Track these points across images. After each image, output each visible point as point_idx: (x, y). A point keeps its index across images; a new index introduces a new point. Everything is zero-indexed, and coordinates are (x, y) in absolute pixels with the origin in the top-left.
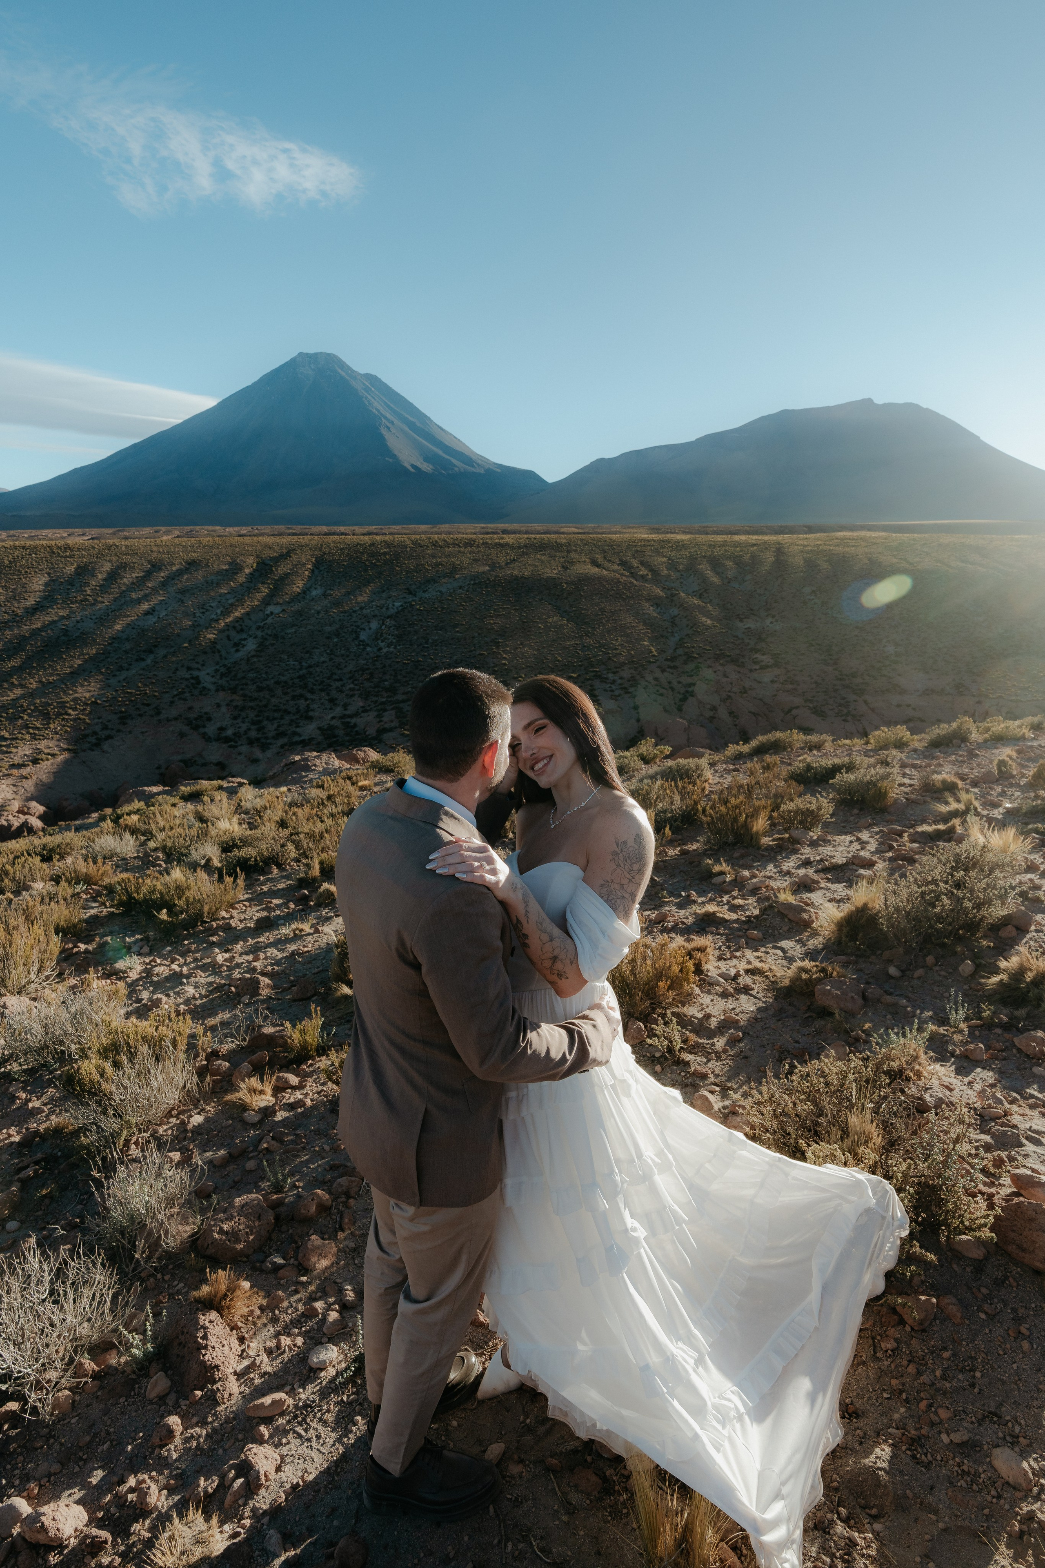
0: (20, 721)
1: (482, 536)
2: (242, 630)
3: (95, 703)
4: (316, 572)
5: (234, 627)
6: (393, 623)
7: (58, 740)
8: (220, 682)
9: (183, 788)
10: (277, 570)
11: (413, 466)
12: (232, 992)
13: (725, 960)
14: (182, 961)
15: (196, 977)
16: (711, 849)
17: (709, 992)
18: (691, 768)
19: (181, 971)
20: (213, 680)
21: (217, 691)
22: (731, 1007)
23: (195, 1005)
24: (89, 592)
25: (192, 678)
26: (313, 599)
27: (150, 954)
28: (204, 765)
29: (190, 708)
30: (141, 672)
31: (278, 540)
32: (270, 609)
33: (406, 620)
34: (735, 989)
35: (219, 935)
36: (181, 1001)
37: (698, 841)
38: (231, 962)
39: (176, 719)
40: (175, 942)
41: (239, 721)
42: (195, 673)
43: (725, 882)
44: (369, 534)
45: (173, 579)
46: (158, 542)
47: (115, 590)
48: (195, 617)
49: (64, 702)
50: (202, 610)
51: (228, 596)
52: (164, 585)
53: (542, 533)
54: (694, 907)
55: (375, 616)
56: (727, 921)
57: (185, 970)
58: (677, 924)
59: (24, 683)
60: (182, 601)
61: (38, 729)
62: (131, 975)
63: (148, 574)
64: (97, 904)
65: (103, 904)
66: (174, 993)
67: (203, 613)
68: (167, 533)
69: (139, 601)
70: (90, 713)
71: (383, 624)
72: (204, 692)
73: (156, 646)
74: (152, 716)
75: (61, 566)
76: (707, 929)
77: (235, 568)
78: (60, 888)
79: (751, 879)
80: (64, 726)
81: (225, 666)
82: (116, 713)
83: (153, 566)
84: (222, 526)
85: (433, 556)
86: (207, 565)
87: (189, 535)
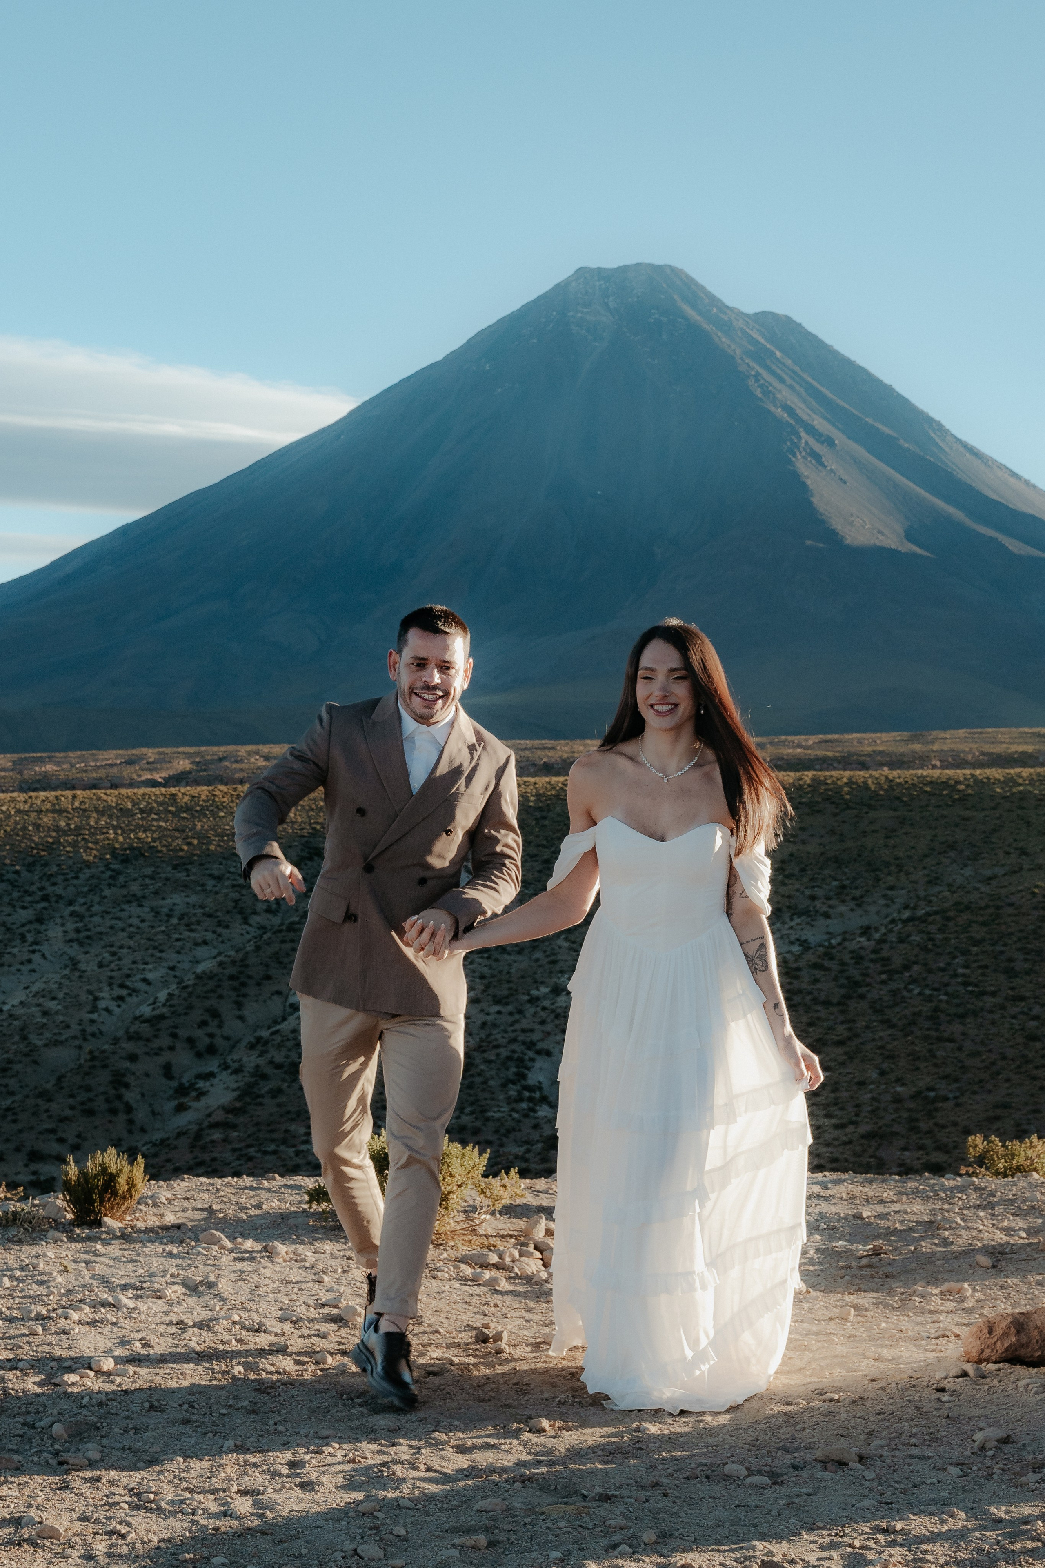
2: (211, 1050)
5: (190, 1041)
48: (94, 1009)
50: (118, 992)
51: (201, 952)
67: (121, 998)
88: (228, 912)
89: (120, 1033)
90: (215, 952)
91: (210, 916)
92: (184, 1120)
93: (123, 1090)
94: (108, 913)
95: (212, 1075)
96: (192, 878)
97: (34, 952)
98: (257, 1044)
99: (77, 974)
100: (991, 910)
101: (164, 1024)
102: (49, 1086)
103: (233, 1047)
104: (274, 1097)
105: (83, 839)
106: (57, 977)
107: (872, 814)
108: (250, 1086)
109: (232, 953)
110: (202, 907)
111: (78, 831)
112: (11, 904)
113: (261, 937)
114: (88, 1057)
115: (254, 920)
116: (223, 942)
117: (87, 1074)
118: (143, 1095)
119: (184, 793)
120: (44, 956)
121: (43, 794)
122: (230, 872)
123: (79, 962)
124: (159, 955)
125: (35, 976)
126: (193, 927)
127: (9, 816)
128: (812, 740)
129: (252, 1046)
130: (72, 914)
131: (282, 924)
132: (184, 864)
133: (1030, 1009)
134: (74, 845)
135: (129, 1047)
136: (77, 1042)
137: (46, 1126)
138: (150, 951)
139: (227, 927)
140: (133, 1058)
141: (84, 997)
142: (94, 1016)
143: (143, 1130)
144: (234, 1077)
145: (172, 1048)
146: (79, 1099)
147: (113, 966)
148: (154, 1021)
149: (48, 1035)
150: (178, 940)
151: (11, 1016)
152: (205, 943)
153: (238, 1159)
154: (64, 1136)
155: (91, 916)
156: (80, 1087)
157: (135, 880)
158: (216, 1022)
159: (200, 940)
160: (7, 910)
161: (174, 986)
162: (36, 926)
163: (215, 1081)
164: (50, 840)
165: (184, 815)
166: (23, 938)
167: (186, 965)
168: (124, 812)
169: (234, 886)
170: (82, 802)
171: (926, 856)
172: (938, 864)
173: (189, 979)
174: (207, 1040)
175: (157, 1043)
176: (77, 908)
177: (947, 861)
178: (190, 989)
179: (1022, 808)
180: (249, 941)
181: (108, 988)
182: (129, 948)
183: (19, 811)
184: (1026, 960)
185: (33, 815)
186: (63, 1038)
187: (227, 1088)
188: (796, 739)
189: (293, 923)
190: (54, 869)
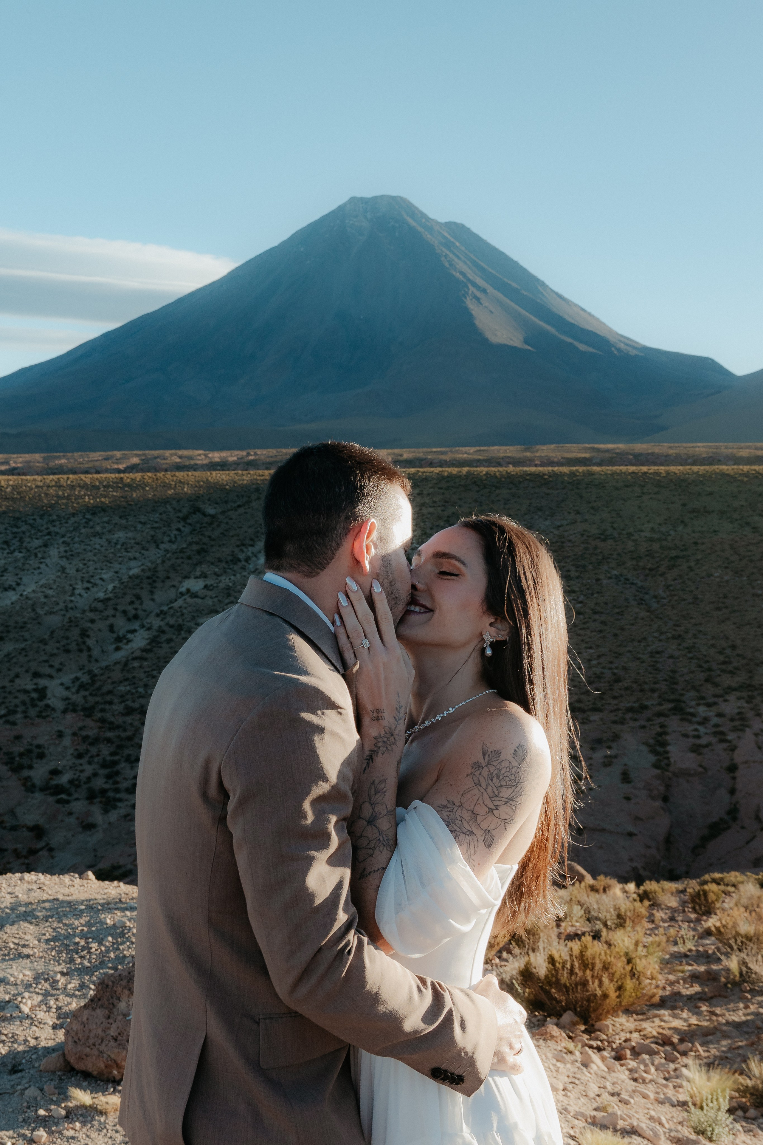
2: (136, 617)
5: (125, 612)
8: (74, 697)
20: (65, 694)
21: (65, 711)
25: (36, 690)
29: (18, 737)
42: (43, 683)
48: (73, 594)
50: (86, 585)
51: (132, 563)
67: (88, 589)
72: (45, 712)
81: (91, 672)
88: (148, 542)
89: (87, 608)
90: (140, 564)
91: (138, 544)
92: (119, 655)
93: (87, 639)
94: (83, 542)
95: (135, 631)
96: (130, 523)
97: (41, 563)
98: (161, 614)
99: (64, 575)
100: (559, 544)
101: (111, 603)
102: (46, 637)
103: (148, 615)
104: (168, 643)
105: (71, 502)
106: (53, 577)
107: (498, 491)
108: (155, 637)
109: (149, 564)
110: (134, 539)
111: (68, 498)
112: (30, 537)
113: (165, 555)
114: (68, 621)
115: (162, 546)
116: (145, 558)
117: (67, 630)
118: (97, 641)
119: (127, 477)
120: (47, 565)
121: (51, 477)
122: (150, 520)
123: (65, 568)
124: (109, 565)
125: (41, 576)
126: (129, 550)
127: (31, 488)
128: (472, 450)
129: (158, 615)
130: (64, 542)
131: (177, 549)
132: (126, 516)
133: (578, 598)
134: (66, 505)
135: (91, 615)
136: (63, 613)
137: (44, 658)
138: (105, 563)
139: (147, 550)
140: (92, 621)
141: (67, 588)
142: (73, 598)
143: (97, 661)
144: (147, 632)
145: (114, 616)
146: (62, 643)
147: (84, 571)
148: (105, 601)
149: (46, 608)
150: (120, 557)
151: (27, 598)
152: (135, 558)
153: (147, 677)
154: (53, 664)
155: (74, 543)
156: (63, 637)
157: (98, 524)
158: (139, 601)
159: (132, 557)
160: (28, 540)
161: (117, 582)
162: (44, 548)
163: (136, 634)
164: (53, 502)
165: (127, 489)
166: (36, 555)
167: (124, 571)
168: (94, 487)
169: (152, 528)
170: (72, 482)
171: (525, 514)
172: (532, 518)
173: (125, 579)
174: (134, 612)
175: (106, 613)
176: (66, 539)
177: (537, 517)
178: (125, 584)
179: (578, 488)
180: (159, 558)
181: (80, 583)
182: (94, 561)
183: (37, 486)
184: (577, 571)
185: (45, 488)
186: (55, 610)
187: (143, 638)
188: (464, 449)
189: (183, 548)
190: (55, 517)
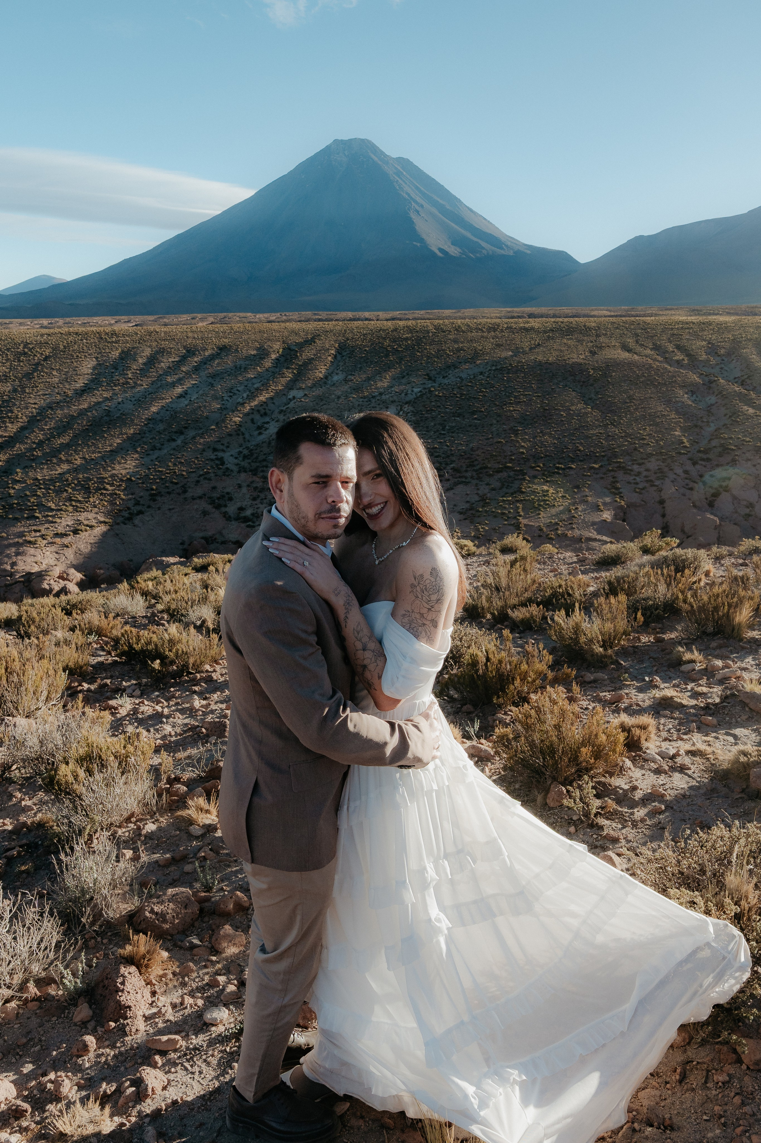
0: (65, 494)
1: (507, 320)
2: (265, 414)
3: (130, 480)
4: (339, 357)
5: (258, 411)
6: (411, 408)
7: (96, 513)
8: (242, 463)
9: (196, 560)
10: (301, 355)
11: (441, 250)
12: (202, 733)
13: (670, 741)
14: (166, 704)
15: (174, 718)
16: (689, 638)
17: (642, 767)
18: (687, 559)
19: (163, 711)
20: (236, 461)
21: (239, 472)
22: (662, 783)
23: (170, 741)
24: (130, 376)
25: (217, 459)
26: (334, 384)
27: (141, 696)
28: (223, 543)
29: (214, 488)
30: (172, 452)
31: (304, 325)
32: (292, 394)
33: (424, 406)
34: (671, 767)
35: (201, 686)
36: (159, 736)
37: (676, 630)
38: (206, 709)
39: (200, 498)
40: (163, 689)
41: (258, 501)
42: (220, 454)
43: (694, 670)
44: (393, 319)
45: (205, 364)
46: (194, 328)
47: (153, 374)
48: (223, 400)
49: (103, 478)
50: (229, 394)
51: (254, 381)
52: (196, 369)
53: (570, 317)
54: (654, 692)
55: (392, 402)
56: (683, 706)
57: (166, 711)
58: (631, 705)
59: (70, 458)
60: (212, 385)
61: (79, 501)
62: (121, 711)
63: (183, 359)
64: (104, 653)
65: (109, 653)
66: (155, 730)
67: (230, 396)
68: (202, 320)
69: (173, 385)
70: (125, 489)
71: (401, 409)
72: (227, 473)
73: (186, 428)
74: (179, 494)
75: (107, 351)
76: (661, 712)
77: (263, 353)
78: (75, 636)
79: (723, 669)
80: (102, 500)
81: (247, 448)
82: (147, 490)
83: (188, 351)
84: (252, 312)
85: (456, 341)
86: (237, 350)
87: (222, 322)
98: (281, 412)
106: (207, 389)
109: (265, 381)
110: (251, 365)
111: (202, 339)
114: (225, 416)
116: (262, 377)
118: (248, 430)
119: (235, 326)
120: (200, 382)
121: (186, 326)
